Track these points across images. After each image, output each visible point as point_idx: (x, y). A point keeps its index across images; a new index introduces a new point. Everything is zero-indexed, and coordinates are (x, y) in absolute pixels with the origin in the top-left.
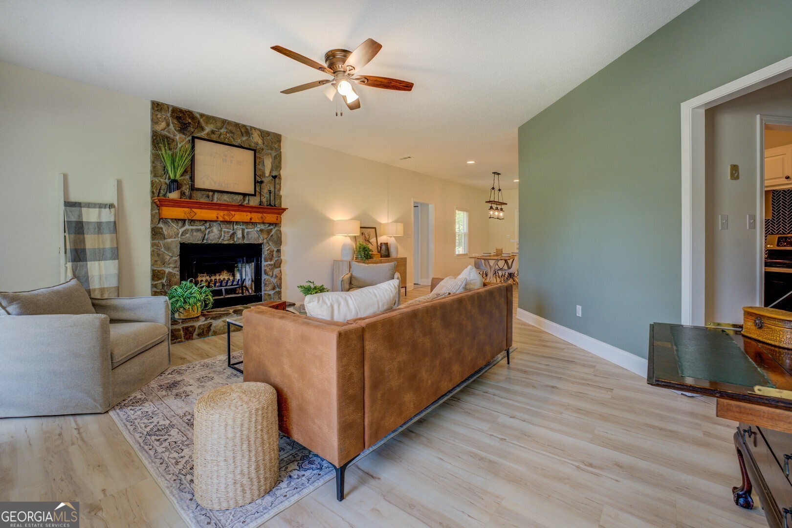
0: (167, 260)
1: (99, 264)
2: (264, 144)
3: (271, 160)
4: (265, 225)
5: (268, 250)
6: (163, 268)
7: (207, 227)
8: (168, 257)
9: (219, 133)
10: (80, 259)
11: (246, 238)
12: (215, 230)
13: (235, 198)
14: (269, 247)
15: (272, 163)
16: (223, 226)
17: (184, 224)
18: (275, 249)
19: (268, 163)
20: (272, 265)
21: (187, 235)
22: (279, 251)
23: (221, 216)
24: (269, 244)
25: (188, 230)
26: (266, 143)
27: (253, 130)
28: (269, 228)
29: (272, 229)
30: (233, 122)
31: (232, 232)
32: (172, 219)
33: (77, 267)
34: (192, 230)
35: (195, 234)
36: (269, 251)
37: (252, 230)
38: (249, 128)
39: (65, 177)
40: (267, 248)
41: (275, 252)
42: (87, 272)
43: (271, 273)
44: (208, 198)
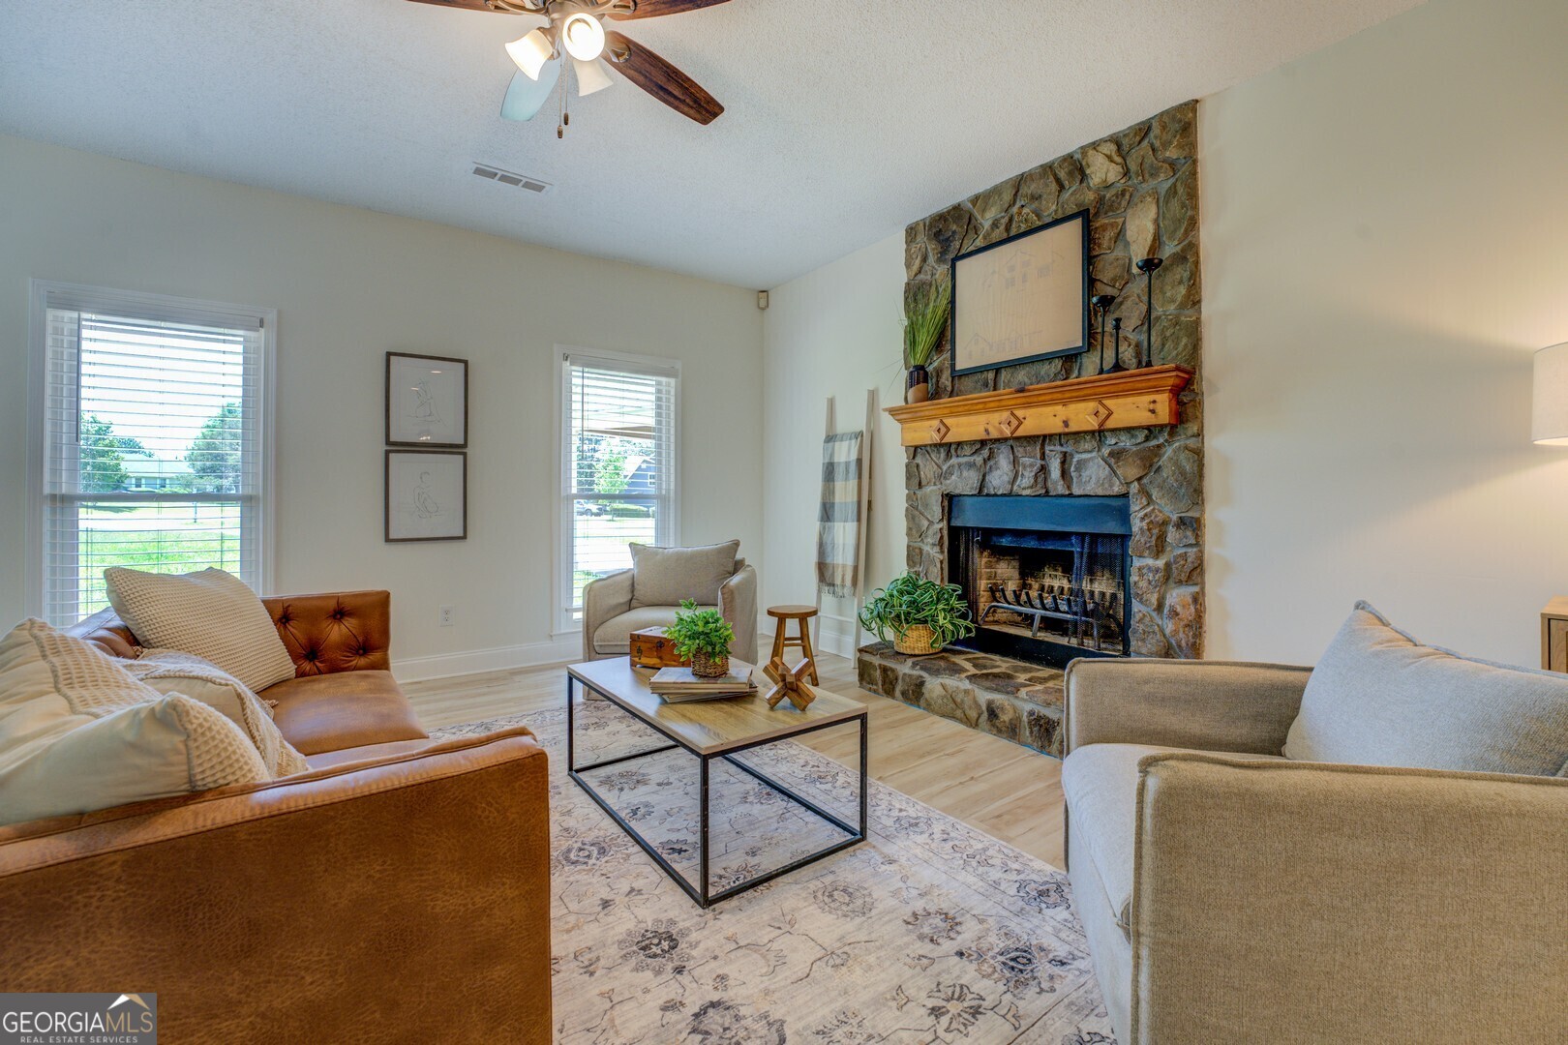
0: (925, 528)
1: (844, 527)
2: (1126, 173)
3: (1153, 210)
4: (1133, 436)
5: (1142, 519)
6: (921, 544)
7: (986, 457)
8: (926, 523)
9: (1006, 219)
10: (828, 517)
11: (1075, 480)
12: (1003, 461)
13: (1042, 373)
14: (1149, 510)
15: (1156, 222)
16: (1019, 451)
17: (948, 456)
18: (1175, 517)
19: (1140, 228)
20: (1157, 570)
21: (953, 477)
22: (1192, 525)
23: (994, 427)
24: (1149, 496)
25: (953, 466)
26: (1133, 167)
27: (1091, 152)
28: (1154, 443)
29: (1159, 446)
30: (1036, 168)
31: (1039, 462)
32: (931, 445)
33: (824, 528)
34: (960, 465)
35: (965, 474)
36: (1144, 524)
37: (1094, 454)
38: (1077, 156)
39: (831, 403)
40: (1142, 514)
41: (1171, 529)
42: (833, 539)
43: (1154, 599)
44: (987, 386)
